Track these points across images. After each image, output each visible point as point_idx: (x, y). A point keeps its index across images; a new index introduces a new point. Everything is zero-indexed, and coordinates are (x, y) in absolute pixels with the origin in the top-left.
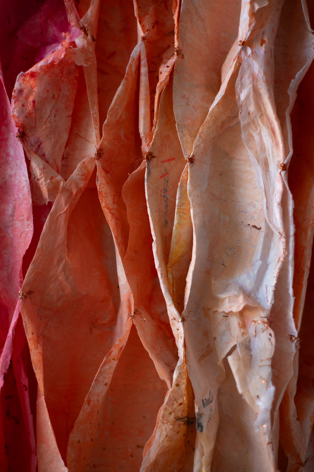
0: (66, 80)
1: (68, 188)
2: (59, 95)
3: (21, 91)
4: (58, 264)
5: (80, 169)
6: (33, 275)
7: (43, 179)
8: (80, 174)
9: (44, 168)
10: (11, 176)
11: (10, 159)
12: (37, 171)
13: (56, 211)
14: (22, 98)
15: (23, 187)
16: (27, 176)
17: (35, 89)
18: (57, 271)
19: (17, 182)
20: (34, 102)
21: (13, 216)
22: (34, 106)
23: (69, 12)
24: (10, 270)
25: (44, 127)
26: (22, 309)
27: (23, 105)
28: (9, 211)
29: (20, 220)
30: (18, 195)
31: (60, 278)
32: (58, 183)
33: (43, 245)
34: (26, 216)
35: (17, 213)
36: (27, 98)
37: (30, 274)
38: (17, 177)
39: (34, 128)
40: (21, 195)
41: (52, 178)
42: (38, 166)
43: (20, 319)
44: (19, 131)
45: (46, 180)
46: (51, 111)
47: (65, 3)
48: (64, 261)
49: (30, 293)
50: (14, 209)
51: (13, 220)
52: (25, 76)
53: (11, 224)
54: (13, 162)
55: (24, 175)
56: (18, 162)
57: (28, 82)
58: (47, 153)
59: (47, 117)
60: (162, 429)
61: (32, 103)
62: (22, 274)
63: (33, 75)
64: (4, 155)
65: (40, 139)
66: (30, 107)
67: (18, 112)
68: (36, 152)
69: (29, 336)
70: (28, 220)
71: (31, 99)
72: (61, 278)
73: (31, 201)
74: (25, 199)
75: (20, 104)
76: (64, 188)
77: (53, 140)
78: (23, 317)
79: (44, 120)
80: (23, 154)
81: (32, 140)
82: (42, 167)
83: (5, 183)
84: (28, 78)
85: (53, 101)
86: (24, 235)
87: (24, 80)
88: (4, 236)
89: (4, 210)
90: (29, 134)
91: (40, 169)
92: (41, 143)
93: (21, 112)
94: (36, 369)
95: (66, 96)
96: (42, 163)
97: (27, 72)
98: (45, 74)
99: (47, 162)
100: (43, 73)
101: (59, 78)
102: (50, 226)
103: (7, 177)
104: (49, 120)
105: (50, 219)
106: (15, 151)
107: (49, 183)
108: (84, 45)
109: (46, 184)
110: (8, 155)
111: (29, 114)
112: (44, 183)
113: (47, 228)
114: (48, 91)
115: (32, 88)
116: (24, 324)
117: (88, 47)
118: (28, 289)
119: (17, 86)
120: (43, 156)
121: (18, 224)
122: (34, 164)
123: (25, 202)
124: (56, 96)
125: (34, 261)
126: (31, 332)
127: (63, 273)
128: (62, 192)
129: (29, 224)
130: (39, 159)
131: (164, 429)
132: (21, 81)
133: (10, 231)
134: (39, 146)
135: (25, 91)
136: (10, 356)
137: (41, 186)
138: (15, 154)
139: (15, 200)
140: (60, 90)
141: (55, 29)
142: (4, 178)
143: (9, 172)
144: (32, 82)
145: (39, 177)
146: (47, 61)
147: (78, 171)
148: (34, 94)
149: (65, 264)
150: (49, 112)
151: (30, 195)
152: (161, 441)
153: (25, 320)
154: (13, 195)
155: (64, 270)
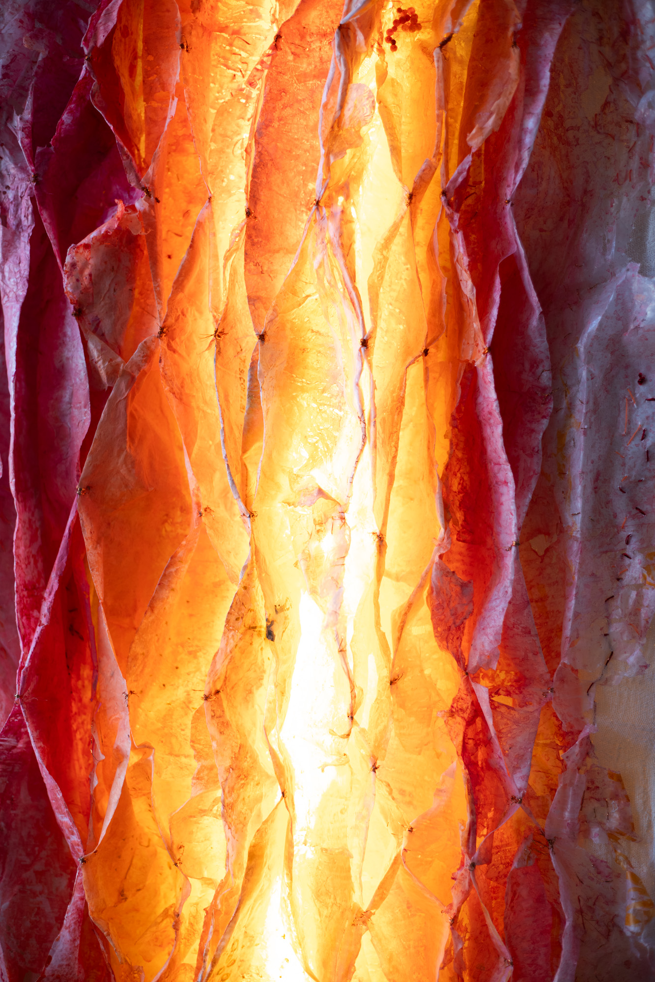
0: (126, 249)
1: (129, 370)
2: (118, 267)
3: (73, 265)
4: (119, 456)
5: (142, 349)
6: (91, 468)
7: (101, 361)
8: (142, 355)
9: (102, 350)
10: (68, 359)
11: (68, 339)
12: (95, 353)
13: (115, 397)
14: (76, 272)
15: (80, 371)
16: (84, 358)
17: (91, 261)
18: (117, 463)
19: (74, 365)
20: (90, 275)
21: (70, 403)
22: (91, 279)
23: (128, 172)
24: (68, 464)
25: (102, 303)
26: (79, 505)
27: (78, 280)
28: (67, 398)
29: (77, 408)
30: (75, 379)
31: (121, 471)
32: (118, 365)
33: (100, 434)
34: (83, 403)
35: (75, 400)
36: (82, 272)
37: (88, 467)
38: (75, 360)
39: (92, 305)
40: (78, 380)
41: (111, 360)
42: (96, 347)
43: (77, 517)
44: (74, 308)
45: (104, 363)
46: (110, 285)
47: (123, 162)
48: (125, 453)
49: (88, 488)
50: (72, 395)
51: (71, 407)
52: (78, 248)
53: (69, 412)
54: (70, 343)
55: (80, 357)
56: (75, 342)
57: (81, 254)
58: (106, 333)
59: (105, 291)
60: (228, 637)
61: (88, 277)
62: (79, 468)
63: (87, 246)
64: (60, 334)
65: (99, 317)
66: (86, 282)
67: (71, 287)
68: (95, 331)
69: (86, 534)
70: (85, 407)
71: (87, 272)
72: (123, 471)
73: (88, 387)
74: (82, 384)
75: (74, 279)
76: (124, 371)
77: (113, 317)
78: (80, 514)
79: (103, 296)
80: (79, 335)
81: (89, 318)
82: (99, 348)
83: (63, 366)
84: (81, 250)
85: (112, 274)
86: (81, 424)
87: (77, 252)
88: (62, 426)
89: (62, 397)
90: (87, 311)
91: (98, 351)
92: (100, 322)
93: (75, 288)
94: (93, 570)
95: (127, 267)
96: (100, 344)
97: (79, 244)
98: (101, 244)
99: (106, 342)
100: (99, 243)
101: (117, 247)
102: (108, 413)
103: (64, 360)
104: (107, 295)
105: (108, 406)
106: (72, 330)
107: (108, 366)
108: (145, 209)
109: (104, 367)
110: (65, 335)
111: (86, 289)
112: (102, 367)
113: (105, 416)
114: (106, 263)
115: (87, 260)
116: (81, 522)
117: (150, 211)
118: (86, 483)
119: (68, 259)
120: (102, 336)
121: (76, 412)
122: (91, 345)
123: (82, 387)
124: (115, 268)
125: (92, 453)
126: (89, 531)
127: (124, 466)
128: (122, 376)
129: (86, 412)
130: (97, 339)
131: (230, 637)
132: (74, 254)
133: (67, 419)
134: (98, 325)
135: (79, 265)
136: (66, 558)
137: (99, 369)
138: (72, 334)
139: (73, 385)
140: (120, 261)
141: (118, 187)
142: (61, 361)
143: (67, 354)
144: (86, 253)
145: (97, 360)
146: (100, 232)
147: (139, 352)
148: (90, 266)
149: (126, 456)
150: (107, 286)
151: (87, 380)
152: (228, 650)
153: (83, 517)
154: (71, 379)
155: (125, 461)
